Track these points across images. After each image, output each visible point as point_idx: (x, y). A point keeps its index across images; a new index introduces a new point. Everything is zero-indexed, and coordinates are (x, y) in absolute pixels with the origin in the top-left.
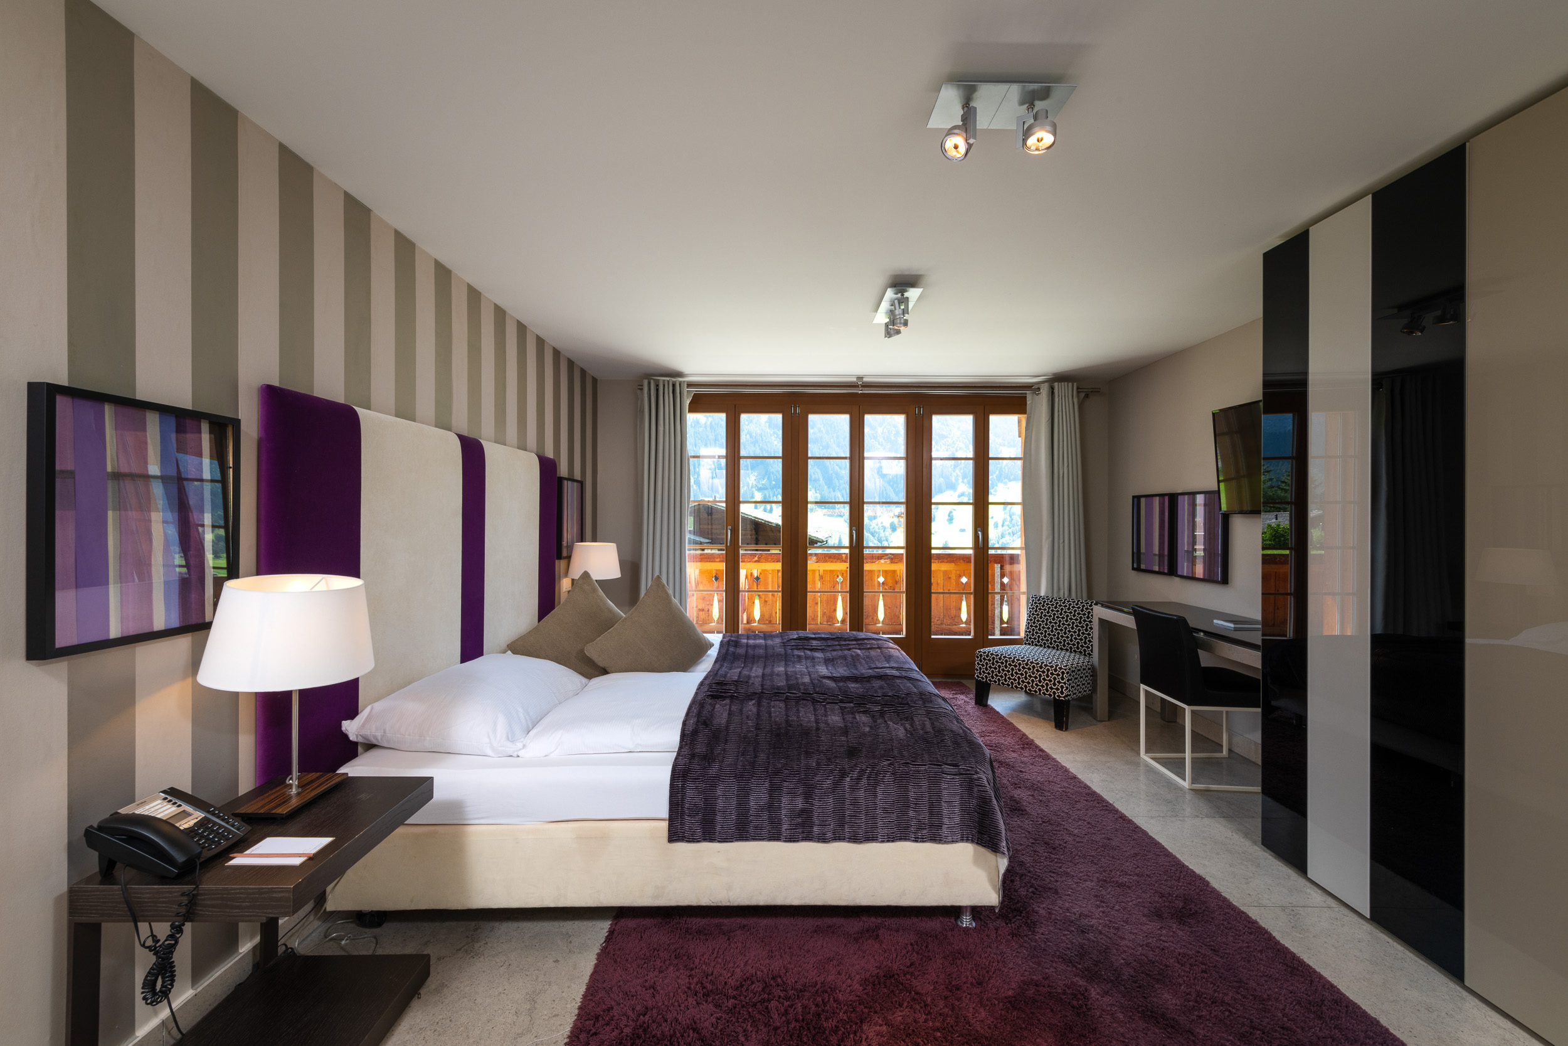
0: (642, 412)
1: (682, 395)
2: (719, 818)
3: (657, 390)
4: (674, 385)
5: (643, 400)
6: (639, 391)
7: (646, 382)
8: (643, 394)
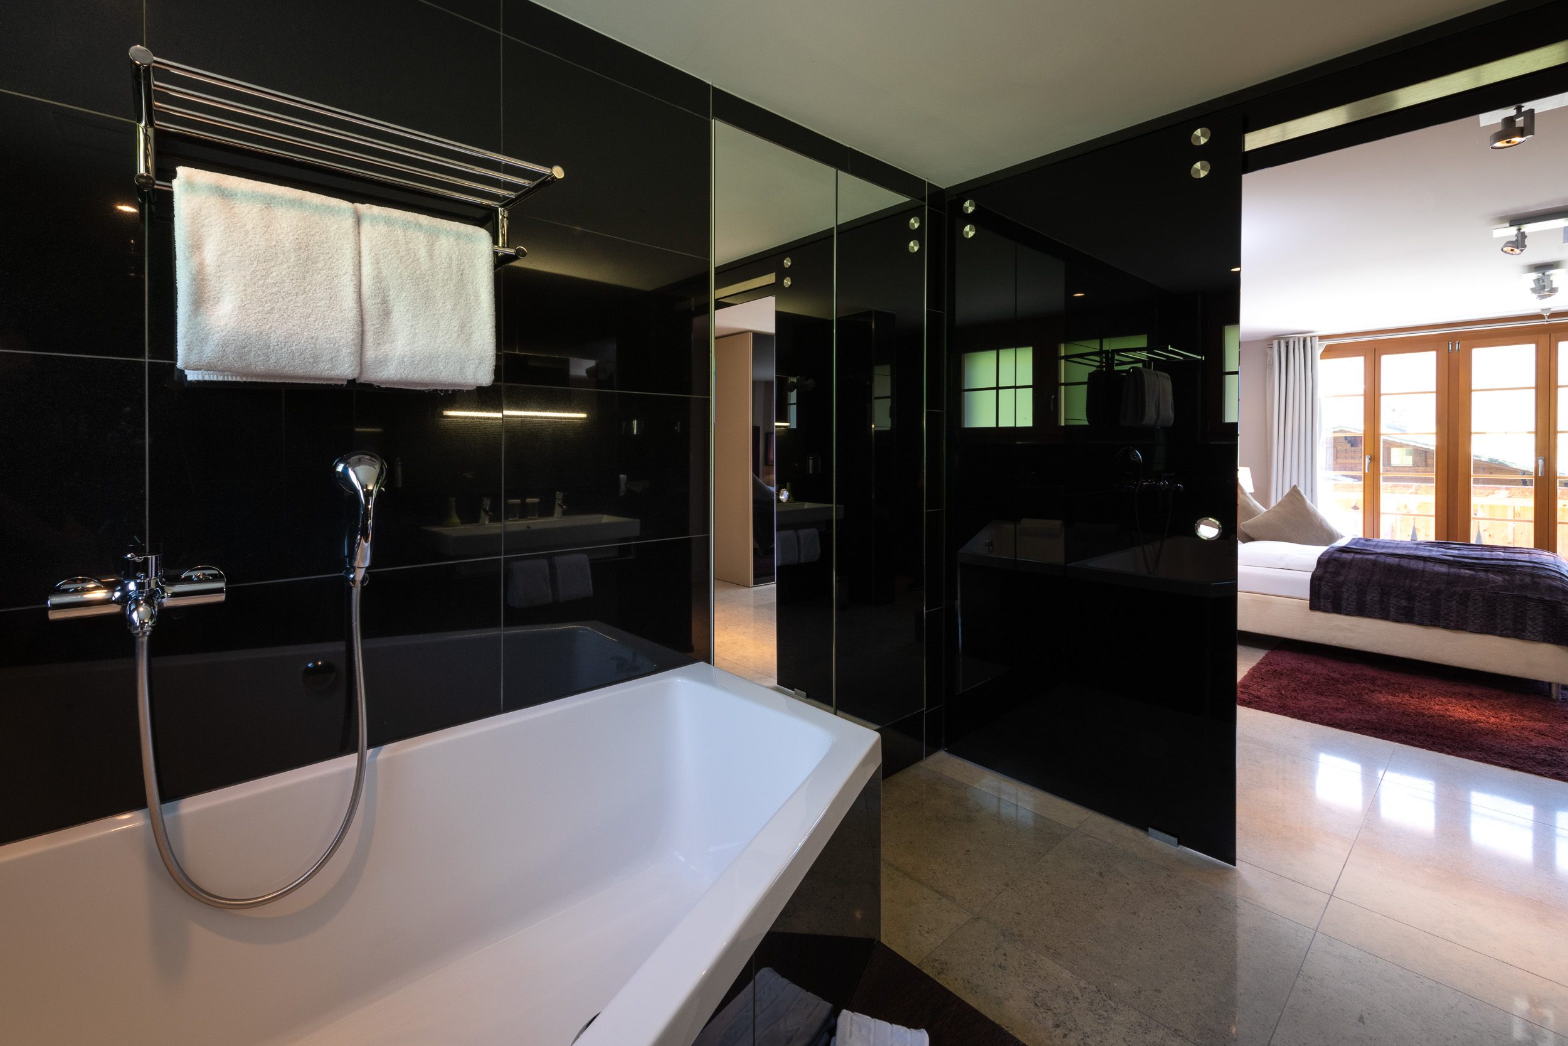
0: (1272, 365)
1: (1313, 348)
2: (1344, 602)
3: (1287, 347)
4: (1305, 341)
5: (1272, 355)
6: (1268, 350)
7: (1275, 343)
8: (1272, 351)
